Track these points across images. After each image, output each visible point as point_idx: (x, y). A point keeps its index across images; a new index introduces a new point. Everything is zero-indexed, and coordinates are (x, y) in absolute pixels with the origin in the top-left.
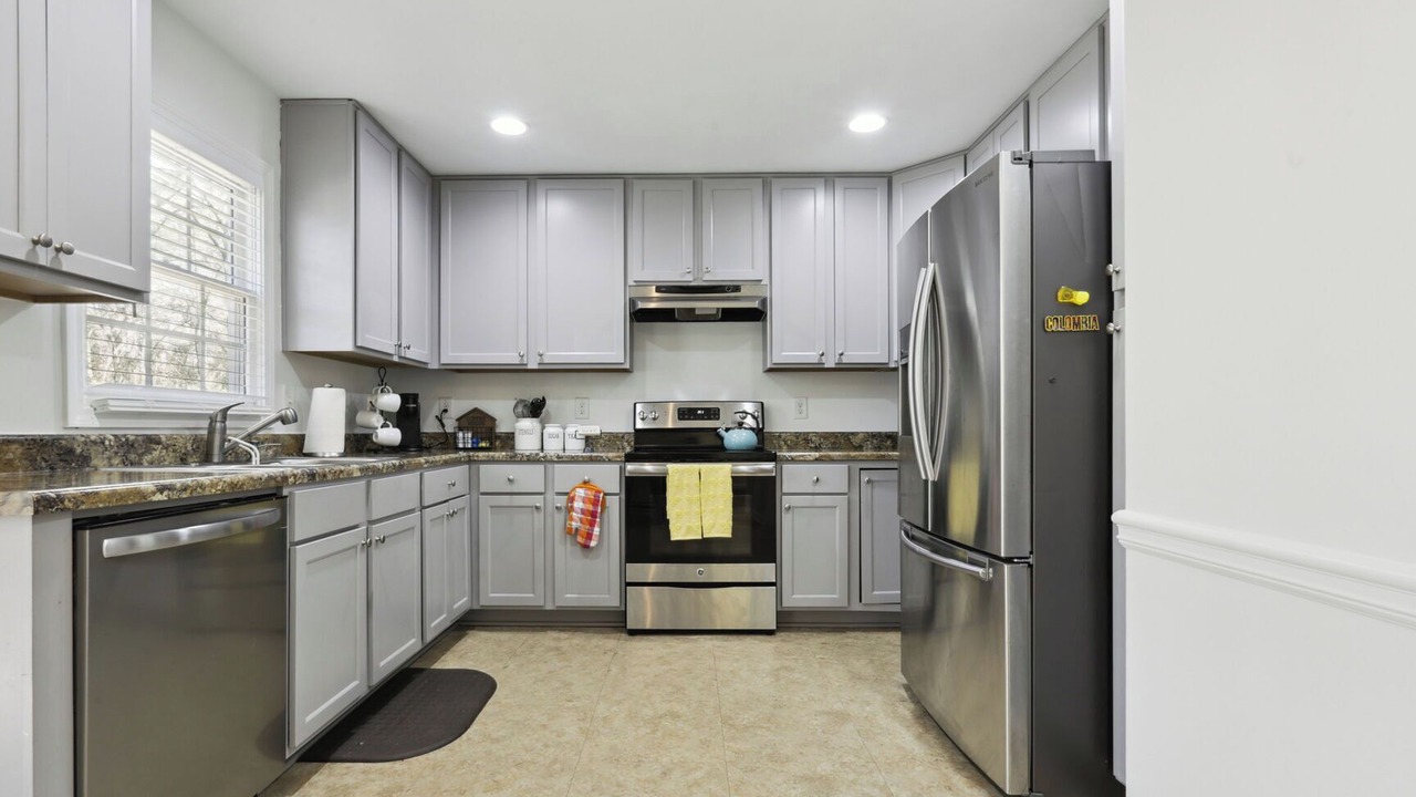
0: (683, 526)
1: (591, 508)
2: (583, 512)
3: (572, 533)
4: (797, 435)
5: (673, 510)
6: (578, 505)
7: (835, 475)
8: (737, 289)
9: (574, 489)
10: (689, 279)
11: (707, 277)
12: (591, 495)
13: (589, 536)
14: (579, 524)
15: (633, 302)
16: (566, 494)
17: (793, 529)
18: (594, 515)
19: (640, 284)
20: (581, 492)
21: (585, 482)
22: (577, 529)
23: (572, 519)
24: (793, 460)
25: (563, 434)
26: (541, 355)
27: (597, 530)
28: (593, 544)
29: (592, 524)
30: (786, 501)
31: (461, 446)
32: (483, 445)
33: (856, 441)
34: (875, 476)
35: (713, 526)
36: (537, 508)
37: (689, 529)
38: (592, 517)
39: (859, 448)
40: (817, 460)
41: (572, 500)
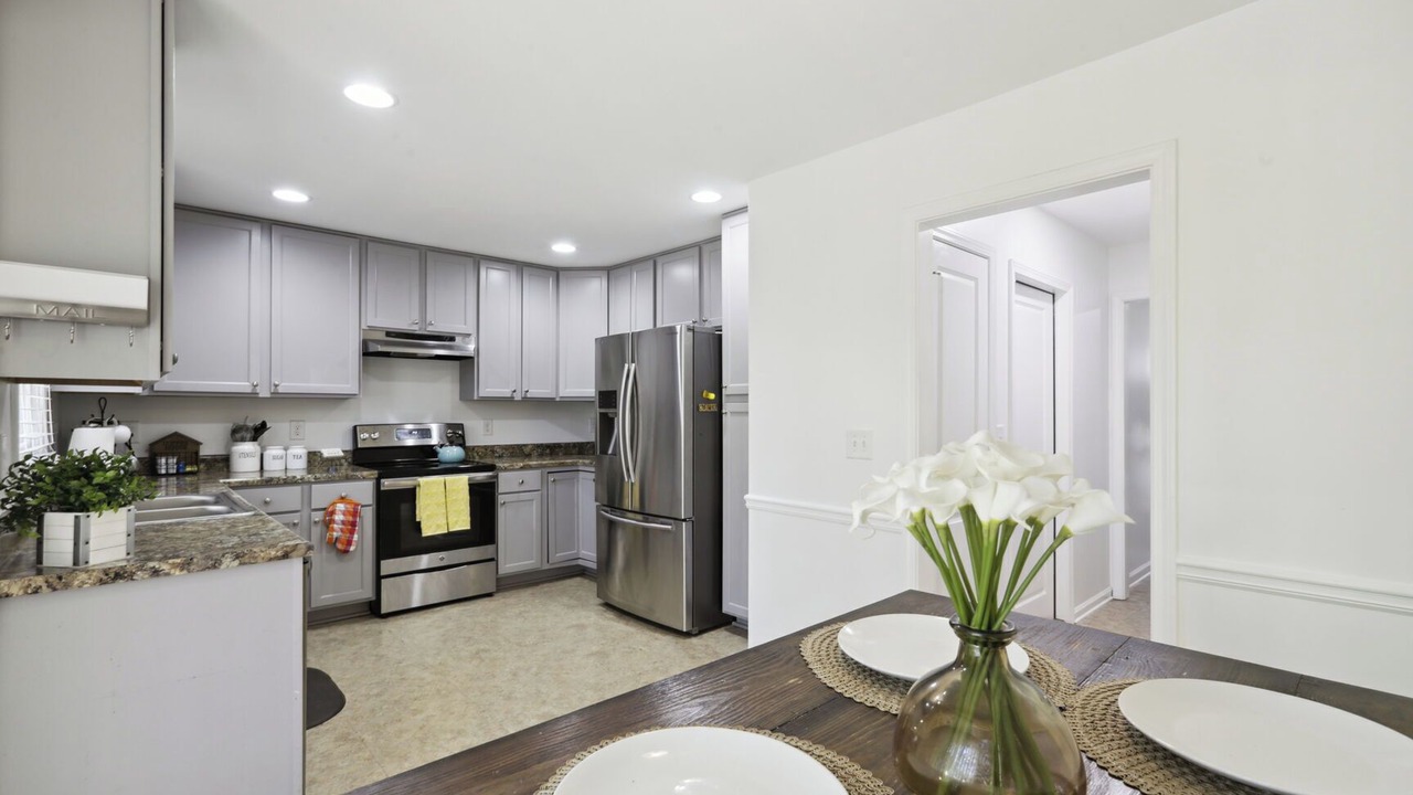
0: (432, 525)
1: (351, 519)
2: (343, 523)
3: (332, 543)
4: (486, 447)
5: (423, 514)
6: (339, 517)
7: (532, 478)
8: (452, 339)
9: (334, 504)
10: (416, 329)
11: (430, 328)
12: (350, 507)
13: (349, 543)
14: (340, 533)
15: (365, 343)
16: (325, 509)
17: (505, 518)
18: (353, 524)
19: (372, 329)
20: (341, 507)
21: (342, 498)
22: (337, 539)
23: (333, 530)
24: (506, 469)
25: (285, 455)
26: (276, 386)
27: (356, 537)
28: (352, 548)
29: (352, 532)
30: (501, 499)
31: (163, 472)
32: (188, 469)
33: (527, 450)
34: (557, 476)
35: (456, 522)
36: (294, 524)
37: (438, 526)
38: (351, 526)
39: (528, 456)
40: (522, 468)
41: (333, 513)
